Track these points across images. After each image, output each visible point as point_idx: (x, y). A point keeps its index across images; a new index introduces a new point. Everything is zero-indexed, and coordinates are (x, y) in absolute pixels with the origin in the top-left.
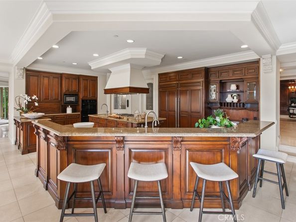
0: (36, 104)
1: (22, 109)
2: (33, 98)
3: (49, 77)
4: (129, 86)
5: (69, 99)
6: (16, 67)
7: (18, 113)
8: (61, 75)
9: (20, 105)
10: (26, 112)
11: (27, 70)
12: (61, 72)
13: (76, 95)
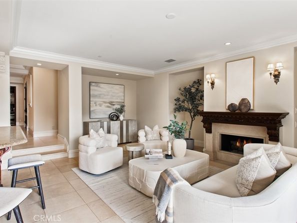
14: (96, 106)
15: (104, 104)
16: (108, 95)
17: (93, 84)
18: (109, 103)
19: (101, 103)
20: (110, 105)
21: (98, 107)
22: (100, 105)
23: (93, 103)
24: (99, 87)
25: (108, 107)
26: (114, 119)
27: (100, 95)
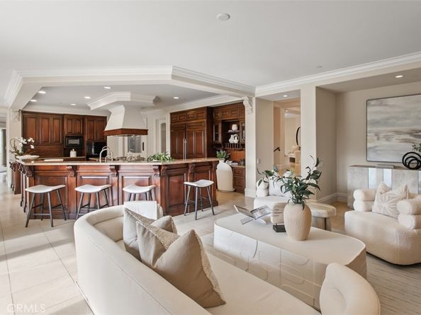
0: (32, 147)
1: (17, 152)
2: (29, 140)
3: (48, 119)
4: (121, 127)
5: (72, 142)
6: (11, 110)
7: (13, 155)
8: (63, 115)
9: (15, 148)
10: (21, 155)
11: (23, 112)
12: (62, 113)
13: (81, 137)
14: (378, 139)
15: (397, 136)
16: (405, 119)
17: (373, 102)
18: (411, 134)
19: (390, 134)
20: (412, 138)
21: (383, 142)
22: (388, 138)
23: (373, 134)
24: (386, 105)
25: (406, 141)
26: (411, 166)
27: (388, 119)
